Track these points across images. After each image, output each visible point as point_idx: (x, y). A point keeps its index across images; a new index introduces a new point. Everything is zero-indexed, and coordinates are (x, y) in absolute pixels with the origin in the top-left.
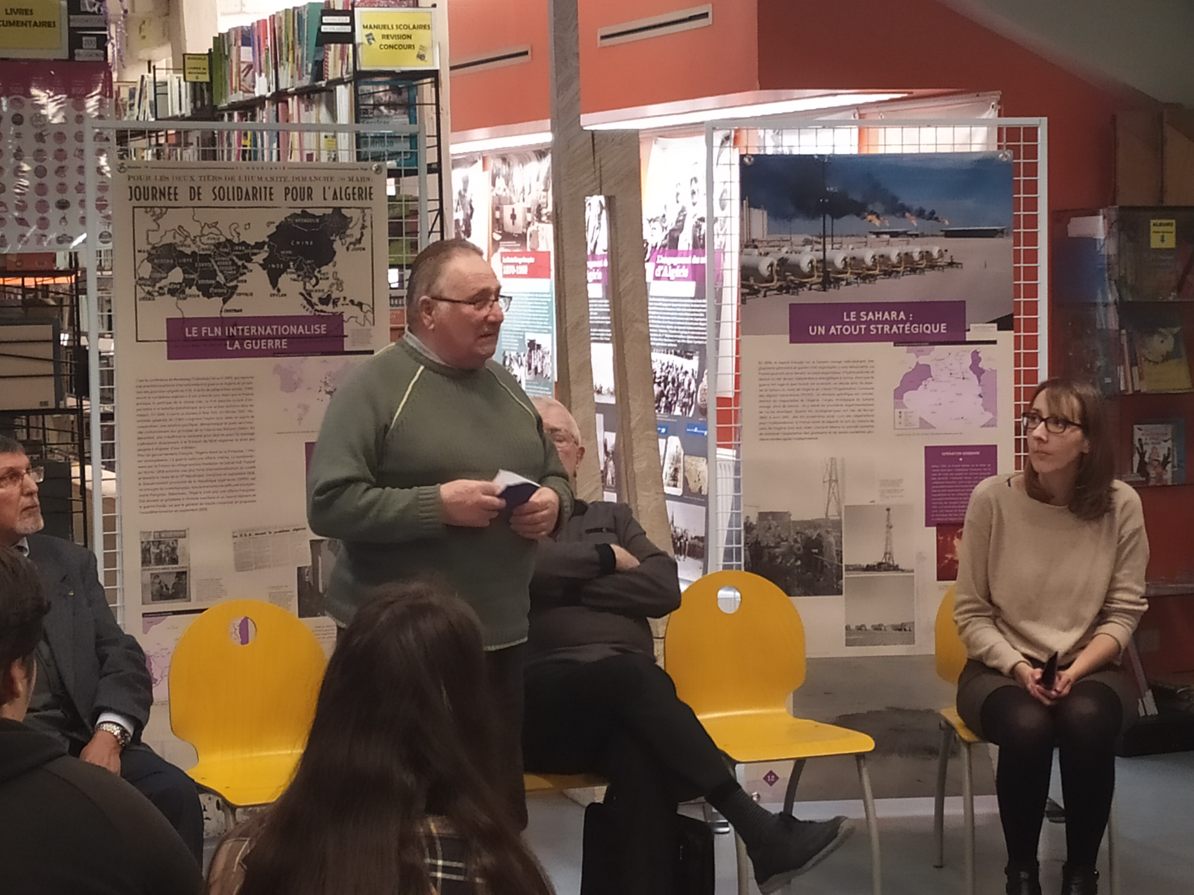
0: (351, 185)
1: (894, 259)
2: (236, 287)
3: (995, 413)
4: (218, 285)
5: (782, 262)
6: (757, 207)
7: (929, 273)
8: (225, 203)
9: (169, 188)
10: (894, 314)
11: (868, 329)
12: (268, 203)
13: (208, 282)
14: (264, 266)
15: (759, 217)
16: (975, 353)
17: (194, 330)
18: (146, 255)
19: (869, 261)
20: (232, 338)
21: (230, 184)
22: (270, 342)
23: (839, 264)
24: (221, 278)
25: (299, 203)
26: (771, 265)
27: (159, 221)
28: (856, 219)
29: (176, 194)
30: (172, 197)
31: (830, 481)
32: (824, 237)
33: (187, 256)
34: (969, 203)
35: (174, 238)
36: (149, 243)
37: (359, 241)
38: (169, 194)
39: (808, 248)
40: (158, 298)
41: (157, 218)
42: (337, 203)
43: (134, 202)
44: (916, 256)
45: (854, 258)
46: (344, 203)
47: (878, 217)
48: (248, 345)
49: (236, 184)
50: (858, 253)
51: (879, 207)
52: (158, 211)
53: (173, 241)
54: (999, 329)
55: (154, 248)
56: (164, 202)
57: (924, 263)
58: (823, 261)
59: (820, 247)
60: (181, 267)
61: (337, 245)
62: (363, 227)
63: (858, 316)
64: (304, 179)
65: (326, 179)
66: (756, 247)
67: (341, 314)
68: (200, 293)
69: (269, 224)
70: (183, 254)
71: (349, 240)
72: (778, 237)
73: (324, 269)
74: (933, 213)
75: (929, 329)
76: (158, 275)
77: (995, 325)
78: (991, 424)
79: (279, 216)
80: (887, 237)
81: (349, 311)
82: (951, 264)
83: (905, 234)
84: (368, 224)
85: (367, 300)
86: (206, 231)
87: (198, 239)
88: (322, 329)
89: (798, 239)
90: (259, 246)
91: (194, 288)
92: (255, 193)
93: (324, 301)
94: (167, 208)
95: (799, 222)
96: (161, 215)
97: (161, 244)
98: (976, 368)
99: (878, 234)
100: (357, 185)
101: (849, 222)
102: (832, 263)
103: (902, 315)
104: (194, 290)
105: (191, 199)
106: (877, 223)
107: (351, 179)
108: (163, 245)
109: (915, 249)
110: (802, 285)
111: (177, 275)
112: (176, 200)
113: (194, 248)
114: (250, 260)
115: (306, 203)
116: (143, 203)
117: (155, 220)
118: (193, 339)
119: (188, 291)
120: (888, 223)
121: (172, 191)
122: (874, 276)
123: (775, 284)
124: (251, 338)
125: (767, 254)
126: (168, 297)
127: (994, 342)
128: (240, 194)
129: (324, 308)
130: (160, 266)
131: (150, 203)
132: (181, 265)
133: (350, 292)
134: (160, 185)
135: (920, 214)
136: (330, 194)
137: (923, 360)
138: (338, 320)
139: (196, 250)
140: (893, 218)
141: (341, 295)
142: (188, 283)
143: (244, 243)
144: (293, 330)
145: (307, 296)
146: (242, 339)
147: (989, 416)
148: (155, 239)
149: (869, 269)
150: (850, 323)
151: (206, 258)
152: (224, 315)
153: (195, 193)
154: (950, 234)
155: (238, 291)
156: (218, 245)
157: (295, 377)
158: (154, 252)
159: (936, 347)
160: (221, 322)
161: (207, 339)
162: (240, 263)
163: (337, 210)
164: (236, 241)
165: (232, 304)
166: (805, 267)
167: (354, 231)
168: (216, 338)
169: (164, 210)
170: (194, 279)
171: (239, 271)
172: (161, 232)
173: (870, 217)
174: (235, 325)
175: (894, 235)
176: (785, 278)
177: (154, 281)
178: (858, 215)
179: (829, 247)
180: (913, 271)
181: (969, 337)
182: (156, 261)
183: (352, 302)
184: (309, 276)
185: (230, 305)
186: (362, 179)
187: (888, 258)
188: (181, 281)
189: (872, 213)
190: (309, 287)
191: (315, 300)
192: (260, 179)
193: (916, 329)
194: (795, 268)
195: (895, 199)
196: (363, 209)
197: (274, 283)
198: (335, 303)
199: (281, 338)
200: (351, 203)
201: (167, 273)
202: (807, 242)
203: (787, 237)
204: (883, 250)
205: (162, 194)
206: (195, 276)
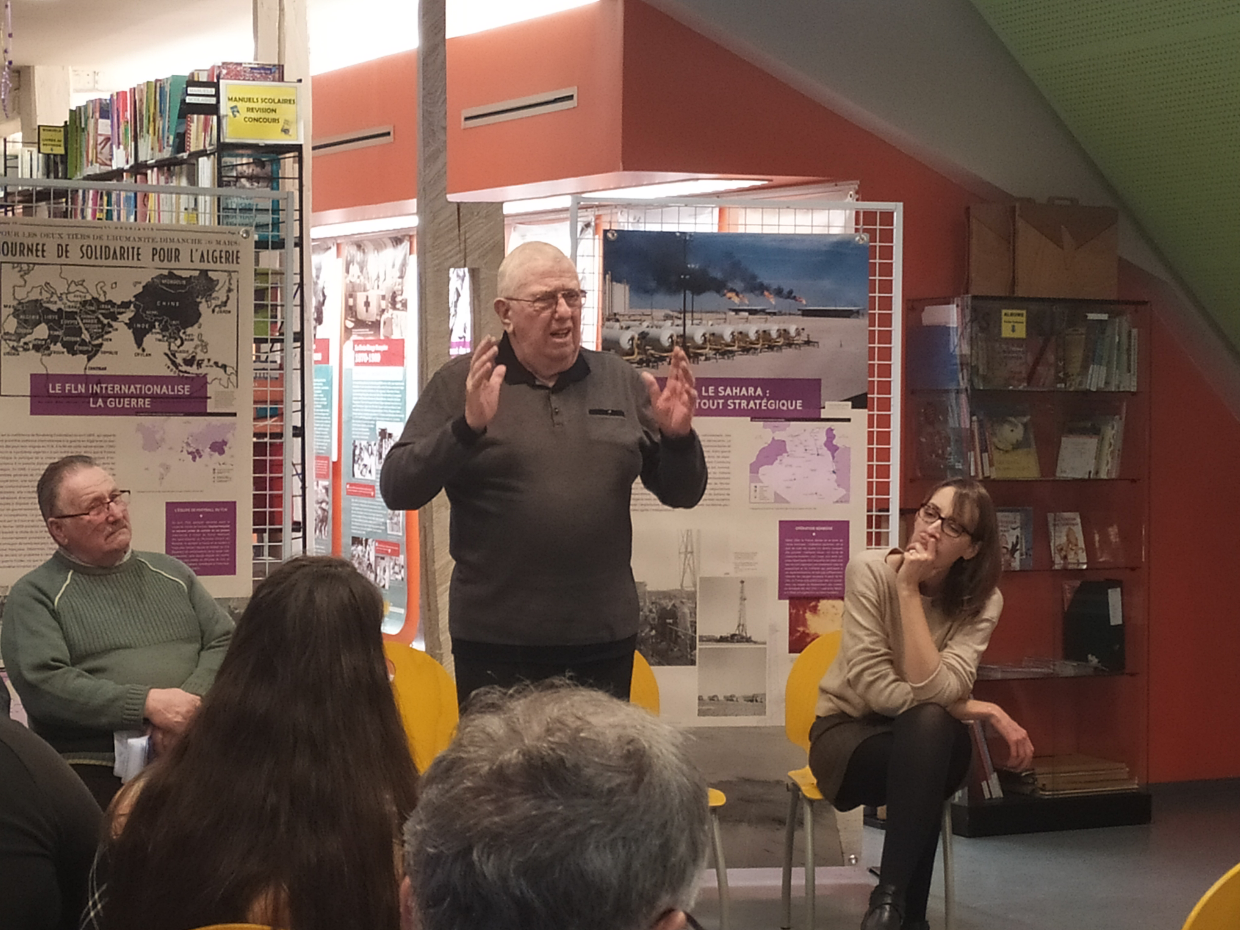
0: (219, 248)
1: (753, 336)
2: (101, 345)
3: (848, 489)
4: (83, 343)
5: (643, 336)
6: (619, 281)
7: (787, 351)
8: (93, 262)
9: (37, 244)
10: (751, 390)
11: (725, 405)
12: (135, 263)
13: (73, 339)
14: (129, 325)
15: (621, 291)
16: (830, 430)
17: (58, 386)
18: (12, 310)
19: (728, 338)
20: (95, 396)
21: (98, 243)
22: (134, 401)
23: (699, 340)
24: (86, 336)
25: (166, 265)
26: (632, 339)
27: (26, 277)
28: (715, 295)
29: (43, 251)
30: (40, 253)
31: (686, 552)
32: (685, 312)
33: (52, 312)
34: (827, 284)
35: (41, 293)
36: (15, 298)
37: (225, 304)
38: (37, 250)
39: (669, 323)
40: (22, 354)
41: (24, 274)
42: (204, 266)
43: (2, 258)
44: (774, 334)
45: (713, 334)
46: (211, 266)
47: (737, 295)
48: (111, 403)
49: (104, 243)
50: (717, 329)
51: (739, 285)
52: (25, 267)
53: (40, 298)
54: (854, 407)
55: (20, 303)
56: (32, 259)
57: (781, 341)
58: (683, 336)
59: (680, 322)
60: (47, 324)
61: (203, 307)
62: (230, 290)
63: (716, 391)
64: (172, 240)
65: (194, 241)
66: (617, 321)
67: (205, 376)
68: (65, 350)
69: (136, 283)
70: (48, 311)
71: (214, 303)
72: (639, 311)
73: (189, 330)
74: (791, 292)
75: (786, 405)
76: (23, 331)
77: (850, 403)
78: (844, 500)
79: (147, 277)
80: (746, 314)
81: (213, 373)
82: (808, 343)
83: (763, 311)
84: (234, 286)
85: (231, 362)
86: (73, 288)
87: (64, 296)
88: (186, 390)
89: (659, 313)
90: (126, 305)
91: (59, 344)
92: (123, 253)
93: (189, 362)
94: (34, 264)
95: (660, 298)
96: (28, 272)
97: (26, 300)
98: (831, 445)
99: (737, 311)
100: (224, 248)
101: (709, 298)
102: (692, 339)
103: (759, 391)
104: (59, 347)
105: (59, 257)
106: (736, 300)
107: (219, 243)
108: (29, 302)
109: (773, 327)
110: (662, 359)
111: (42, 331)
112: (43, 256)
113: (60, 305)
114: (115, 319)
115: (173, 265)
116: (10, 258)
117: (21, 276)
118: (55, 396)
119: (52, 347)
120: (746, 301)
121: (40, 247)
122: (732, 352)
123: (636, 357)
124: (115, 396)
125: (628, 328)
126: (33, 352)
127: (849, 420)
128: (107, 253)
129: (188, 369)
130: (26, 321)
131: (18, 258)
132: (47, 322)
133: (214, 354)
134: (28, 241)
135: (779, 292)
136: (197, 256)
137: (779, 435)
138: (201, 382)
139: (62, 307)
140: (752, 295)
141: (206, 357)
142: (54, 339)
143: (110, 302)
144: (157, 390)
145: (171, 357)
146: (105, 397)
147: (842, 492)
148: (21, 294)
149: (728, 345)
150: (709, 398)
151: (71, 315)
152: (89, 372)
153: (63, 250)
154: (807, 313)
155: (103, 349)
156: (84, 303)
157: (158, 437)
158: (20, 307)
159: (792, 423)
160: (86, 379)
161: (71, 396)
162: (106, 321)
163: (204, 272)
164: (102, 299)
165: (97, 361)
166: (665, 341)
167: (220, 294)
168: (80, 396)
169: (31, 266)
170: (59, 336)
171: (104, 330)
172: (28, 288)
173: (729, 295)
174: (99, 382)
175: (752, 312)
176: (645, 351)
177: (19, 336)
178: (718, 292)
179: (688, 322)
180: (771, 348)
181: (824, 414)
182: (22, 317)
183: (216, 364)
184: (173, 337)
185: (94, 362)
186: (230, 243)
187: (747, 336)
188: (46, 337)
189: (732, 290)
190: (173, 347)
191: (179, 361)
192: (128, 239)
193: (772, 405)
194: (656, 343)
195: (754, 277)
196: (229, 272)
197: (139, 343)
198: (199, 365)
199: (144, 397)
200: (218, 266)
201: (32, 329)
202: (667, 317)
203: (648, 311)
204: (741, 327)
205: (30, 250)
206: (59, 333)
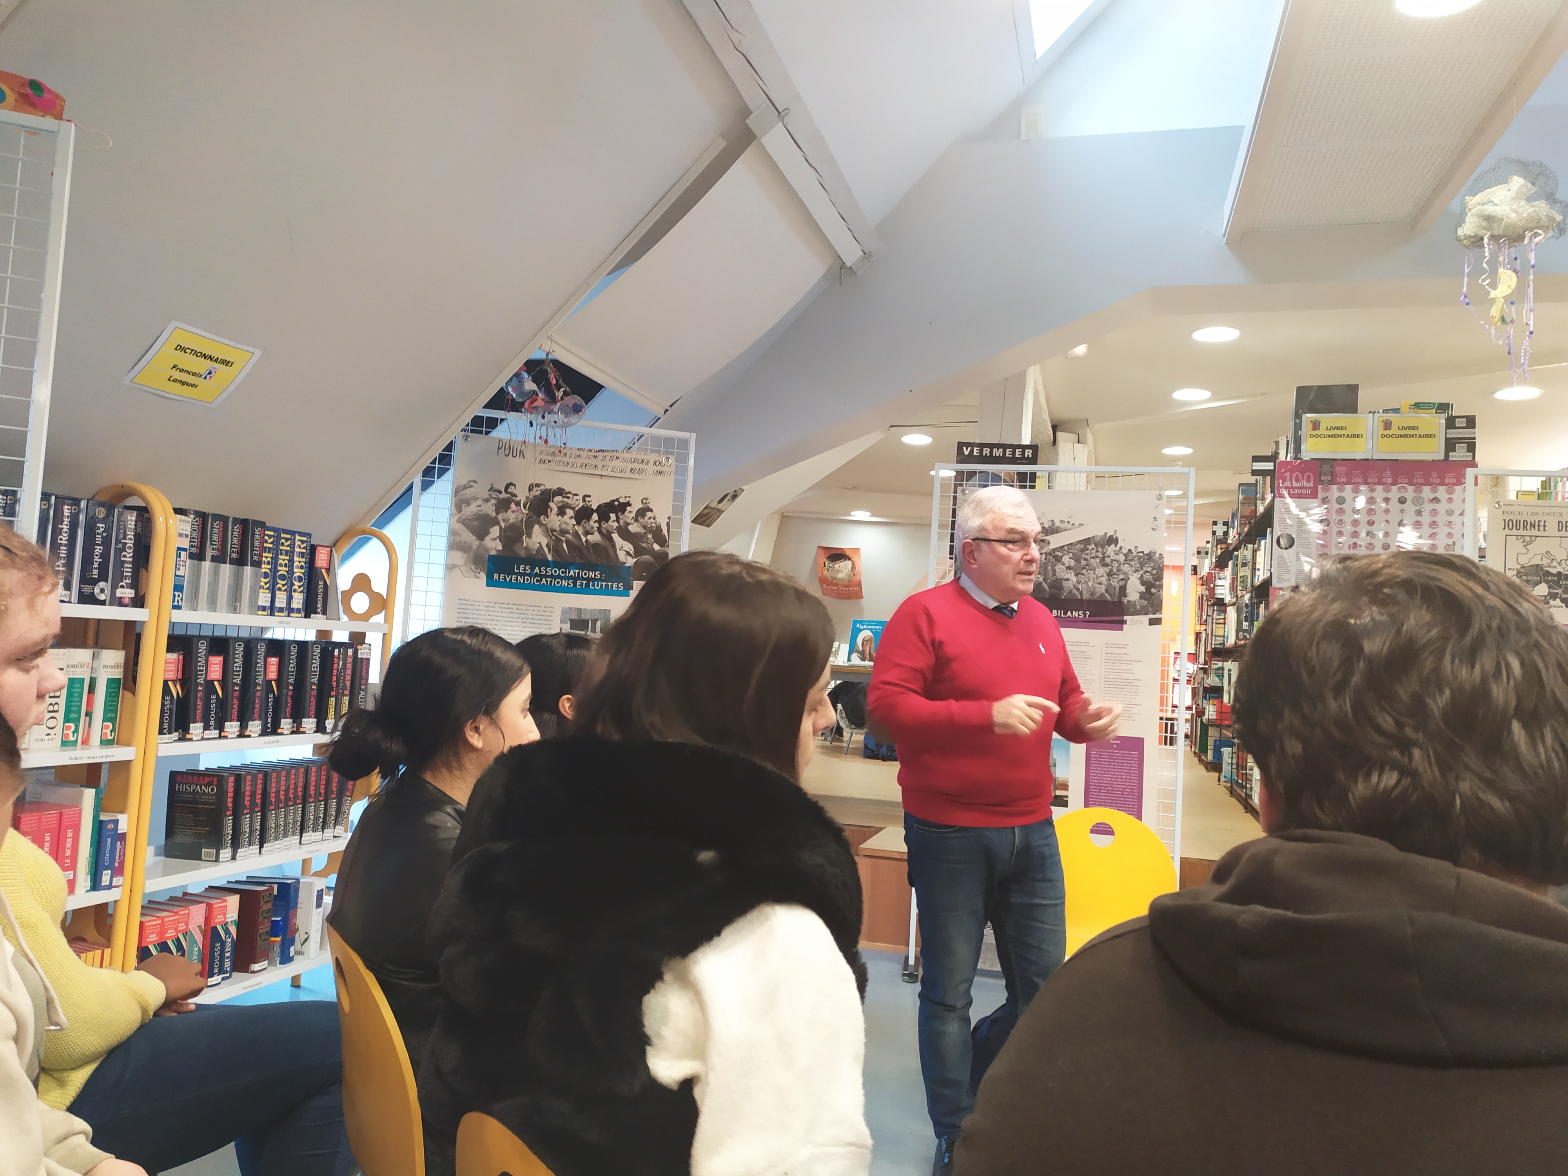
9: (1539, 521)
18: (1515, 572)
27: (1528, 547)
29: (1544, 526)
30: (1542, 528)
33: (1552, 575)
35: (1542, 559)
36: (1518, 563)
38: (1539, 526)
41: (1526, 545)
43: (1507, 531)
52: (1528, 539)
53: (1540, 563)
55: (1522, 567)
56: (1534, 532)
60: (1547, 583)
68: (1564, 605)
70: (1548, 574)
87: (1563, 562)
91: (1558, 600)
94: (1536, 536)
96: (1531, 542)
104: (1558, 602)
105: (1559, 531)
108: (1530, 566)
111: (1542, 590)
112: (1544, 530)
113: (1558, 569)
116: (1514, 532)
117: (1524, 546)
119: (1552, 602)
121: (1542, 524)
131: (1521, 532)
134: (1532, 519)
139: (1562, 571)
142: (1554, 596)
148: (1525, 560)
153: (1562, 526)
158: (1522, 570)
169: (1534, 538)
170: (1558, 594)
172: (1530, 555)
182: (1524, 578)
188: (1546, 594)
205: (1533, 526)
206: (1557, 591)
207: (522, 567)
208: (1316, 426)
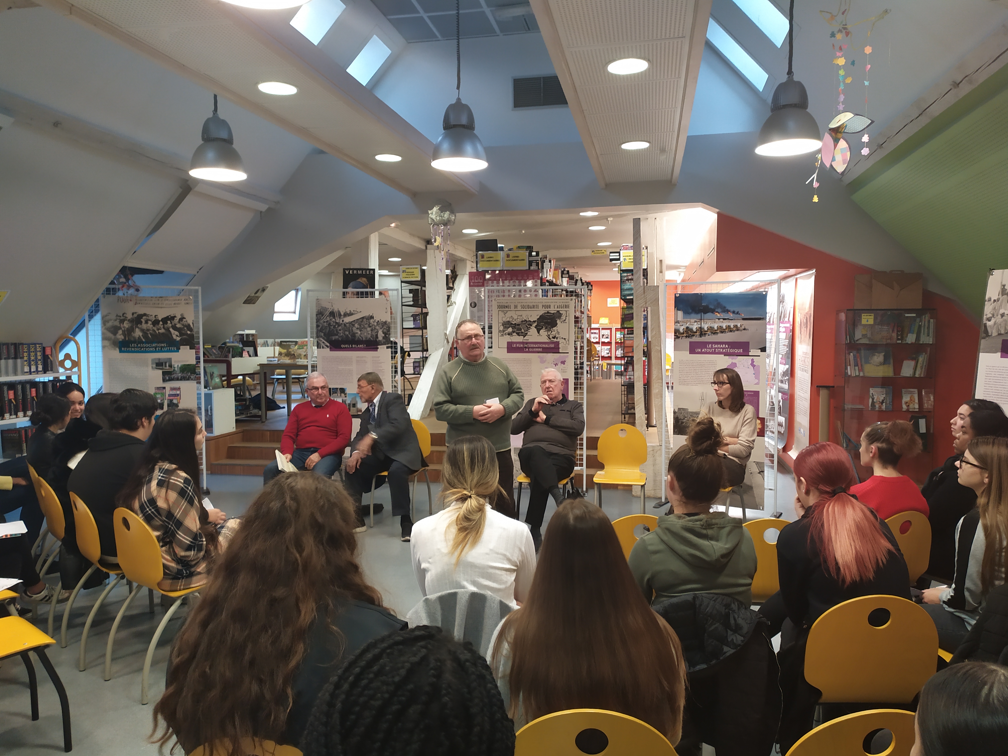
0: (563, 304)
1: (724, 327)
2: (527, 333)
3: (759, 380)
4: (522, 333)
5: (687, 328)
6: (679, 310)
7: (736, 332)
8: (525, 309)
9: (509, 305)
10: (724, 346)
11: (715, 350)
12: (537, 309)
13: (519, 332)
14: (535, 327)
15: (680, 313)
16: (752, 360)
17: (515, 345)
18: (501, 324)
19: (716, 328)
20: (526, 348)
21: (526, 304)
22: (537, 349)
23: (706, 329)
24: (523, 331)
25: (547, 309)
26: (684, 329)
28: (711, 314)
31: (702, 399)
32: (701, 320)
33: (513, 324)
34: (751, 309)
35: (510, 319)
36: (502, 321)
37: (565, 320)
39: (696, 323)
40: (504, 336)
41: (505, 314)
42: (558, 309)
43: (499, 309)
44: (732, 327)
45: (711, 327)
46: (561, 309)
47: (719, 313)
48: (531, 350)
49: (528, 304)
50: (712, 325)
51: (719, 310)
54: (761, 351)
56: (507, 309)
57: (735, 329)
58: (701, 328)
59: (700, 323)
61: (558, 322)
62: (566, 316)
63: (712, 346)
64: (548, 302)
65: (555, 302)
66: (679, 323)
67: (559, 342)
68: (517, 335)
69: (537, 315)
70: (512, 324)
71: (562, 320)
72: (686, 320)
73: (554, 328)
74: (738, 312)
75: (736, 351)
76: (505, 330)
77: (760, 350)
78: (758, 384)
79: (541, 313)
80: (722, 320)
81: (561, 341)
82: (744, 329)
83: (728, 319)
84: (568, 315)
85: (567, 338)
86: (519, 317)
87: (516, 319)
88: (553, 346)
89: (693, 320)
90: (534, 322)
92: (534, 307)
93: (554, 338)
94: (509, 311)
95: (693, 315)
96: (506, 313)
98: (752, 364)
99: (719, 319)
100: (565, 304)
101: (709, 315)
102: (704, 328)
103: (727, 346)
104: (515, 334)
106: (719, 315)
107: (563, 302)
108: (507, 321)
109: (732, 324)
110: (693, 335)
111: (510, 330)
113: (515, 322)
114: (531, 326)
115: (549, 309)
116: (501, 309)
118: (514, 348)
119: (513, 334)
120: (723, 315)
122: (717, 333)
123: (685, 335)
124: (531, 348)
125: (682, 325)
126: (508, 336)
127: (759, 356)
128: (529, 307)
129: (553, 340)
130: (506, 327)
131: (503, 309)
132: (512, 327)
133: (561, 335)
134: (506, 305)
135: (734, 312)
136: (556, 307)
137: (734, 361)
138: (558, 343)
140: (724, 313)
141: (559, 336)
142: (514, 332)
143: (530, 321)
144: (544, 346)
145: (548, 336)
146: (529, 348)
147: (757, 381)
148: (504, 320)
149: (716, 331)
150: (709, 348)
151: (519, 325)
152: (524, 341)
153: (516, 307)
154: (744, 319)
155: (528, 334)
156: (522, 321)
157: (544, 359)
158: (504, 323)
159: (739, 357)
160: (523, 343)
161: (518, 348)
162: (528, 326)
163: (558, 311)
164: (527, 320)
165: (526, 338)
166: (695, 330)
167: (563, 318)
168: (521, 348)
169: (507, 311)
171: (528, 329)
172: (506, 318)
173: (716, 314)
174: (527, 344)
175: (724, 319)
176: (688, 333)
177: (504, 331)
178: (712, 313)
179: (702, 323)
180: (731, 331)
181: (750, 354)
182: (504, 326)
183: (562, 338)
184: (548, 331)
185: (525, 338)
186: (566, 302)
187: (722, 327)
189: (717, 312)
190: (549, 333)
191: (551, 337)
192: (535, 303)
193: (732, 351)
194: (691, 330)
195: (725, 307)
196: (566, 311)
197: (539, 332)
198: (557, 338)
199: (540, 348)
200: (562, 309)
201: (508, 329)
202: (695, 322)
203: (689, 320)
204: (721, 324)
205: (507, 307)
206: (515, 330)
207: (133, 345)
208: (483, 257)
